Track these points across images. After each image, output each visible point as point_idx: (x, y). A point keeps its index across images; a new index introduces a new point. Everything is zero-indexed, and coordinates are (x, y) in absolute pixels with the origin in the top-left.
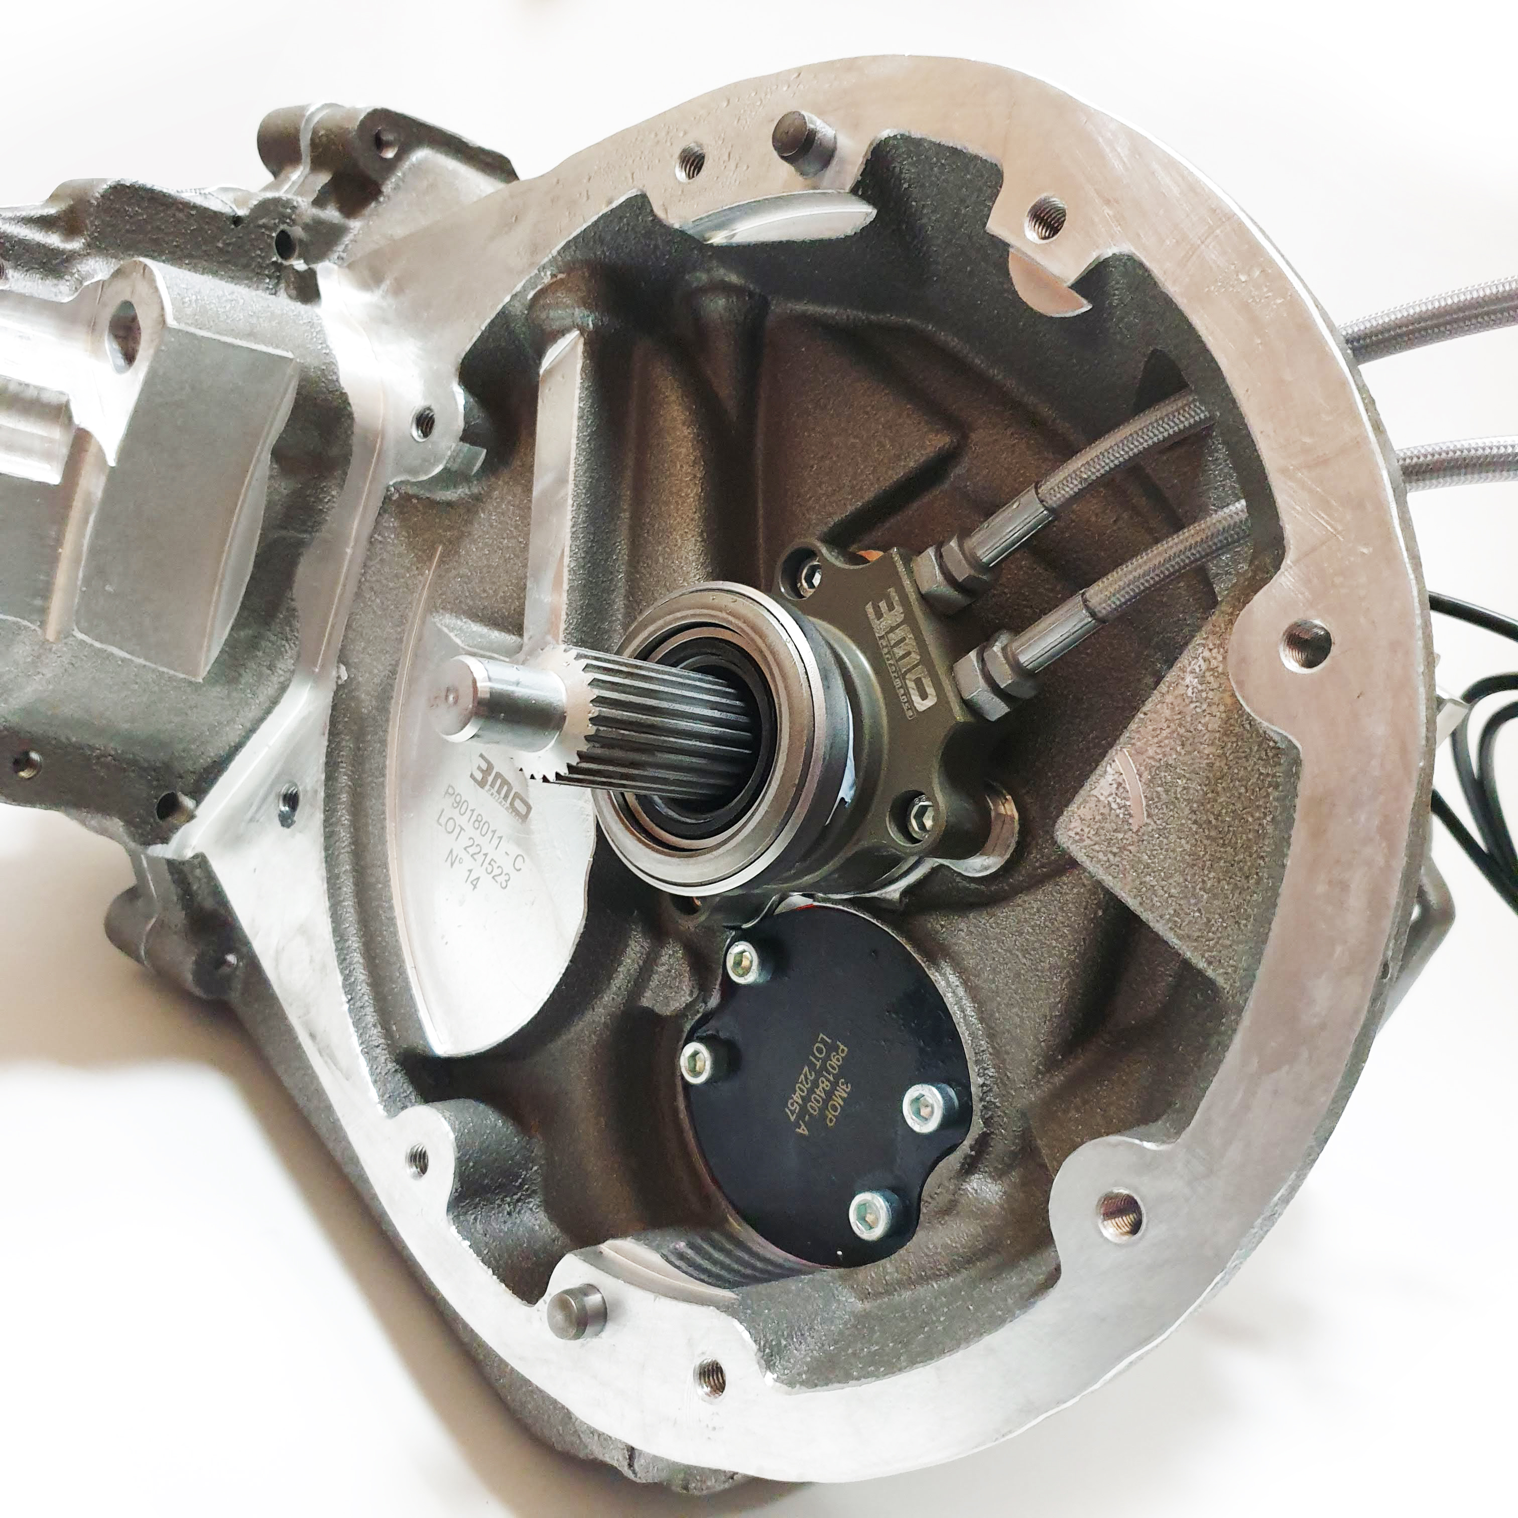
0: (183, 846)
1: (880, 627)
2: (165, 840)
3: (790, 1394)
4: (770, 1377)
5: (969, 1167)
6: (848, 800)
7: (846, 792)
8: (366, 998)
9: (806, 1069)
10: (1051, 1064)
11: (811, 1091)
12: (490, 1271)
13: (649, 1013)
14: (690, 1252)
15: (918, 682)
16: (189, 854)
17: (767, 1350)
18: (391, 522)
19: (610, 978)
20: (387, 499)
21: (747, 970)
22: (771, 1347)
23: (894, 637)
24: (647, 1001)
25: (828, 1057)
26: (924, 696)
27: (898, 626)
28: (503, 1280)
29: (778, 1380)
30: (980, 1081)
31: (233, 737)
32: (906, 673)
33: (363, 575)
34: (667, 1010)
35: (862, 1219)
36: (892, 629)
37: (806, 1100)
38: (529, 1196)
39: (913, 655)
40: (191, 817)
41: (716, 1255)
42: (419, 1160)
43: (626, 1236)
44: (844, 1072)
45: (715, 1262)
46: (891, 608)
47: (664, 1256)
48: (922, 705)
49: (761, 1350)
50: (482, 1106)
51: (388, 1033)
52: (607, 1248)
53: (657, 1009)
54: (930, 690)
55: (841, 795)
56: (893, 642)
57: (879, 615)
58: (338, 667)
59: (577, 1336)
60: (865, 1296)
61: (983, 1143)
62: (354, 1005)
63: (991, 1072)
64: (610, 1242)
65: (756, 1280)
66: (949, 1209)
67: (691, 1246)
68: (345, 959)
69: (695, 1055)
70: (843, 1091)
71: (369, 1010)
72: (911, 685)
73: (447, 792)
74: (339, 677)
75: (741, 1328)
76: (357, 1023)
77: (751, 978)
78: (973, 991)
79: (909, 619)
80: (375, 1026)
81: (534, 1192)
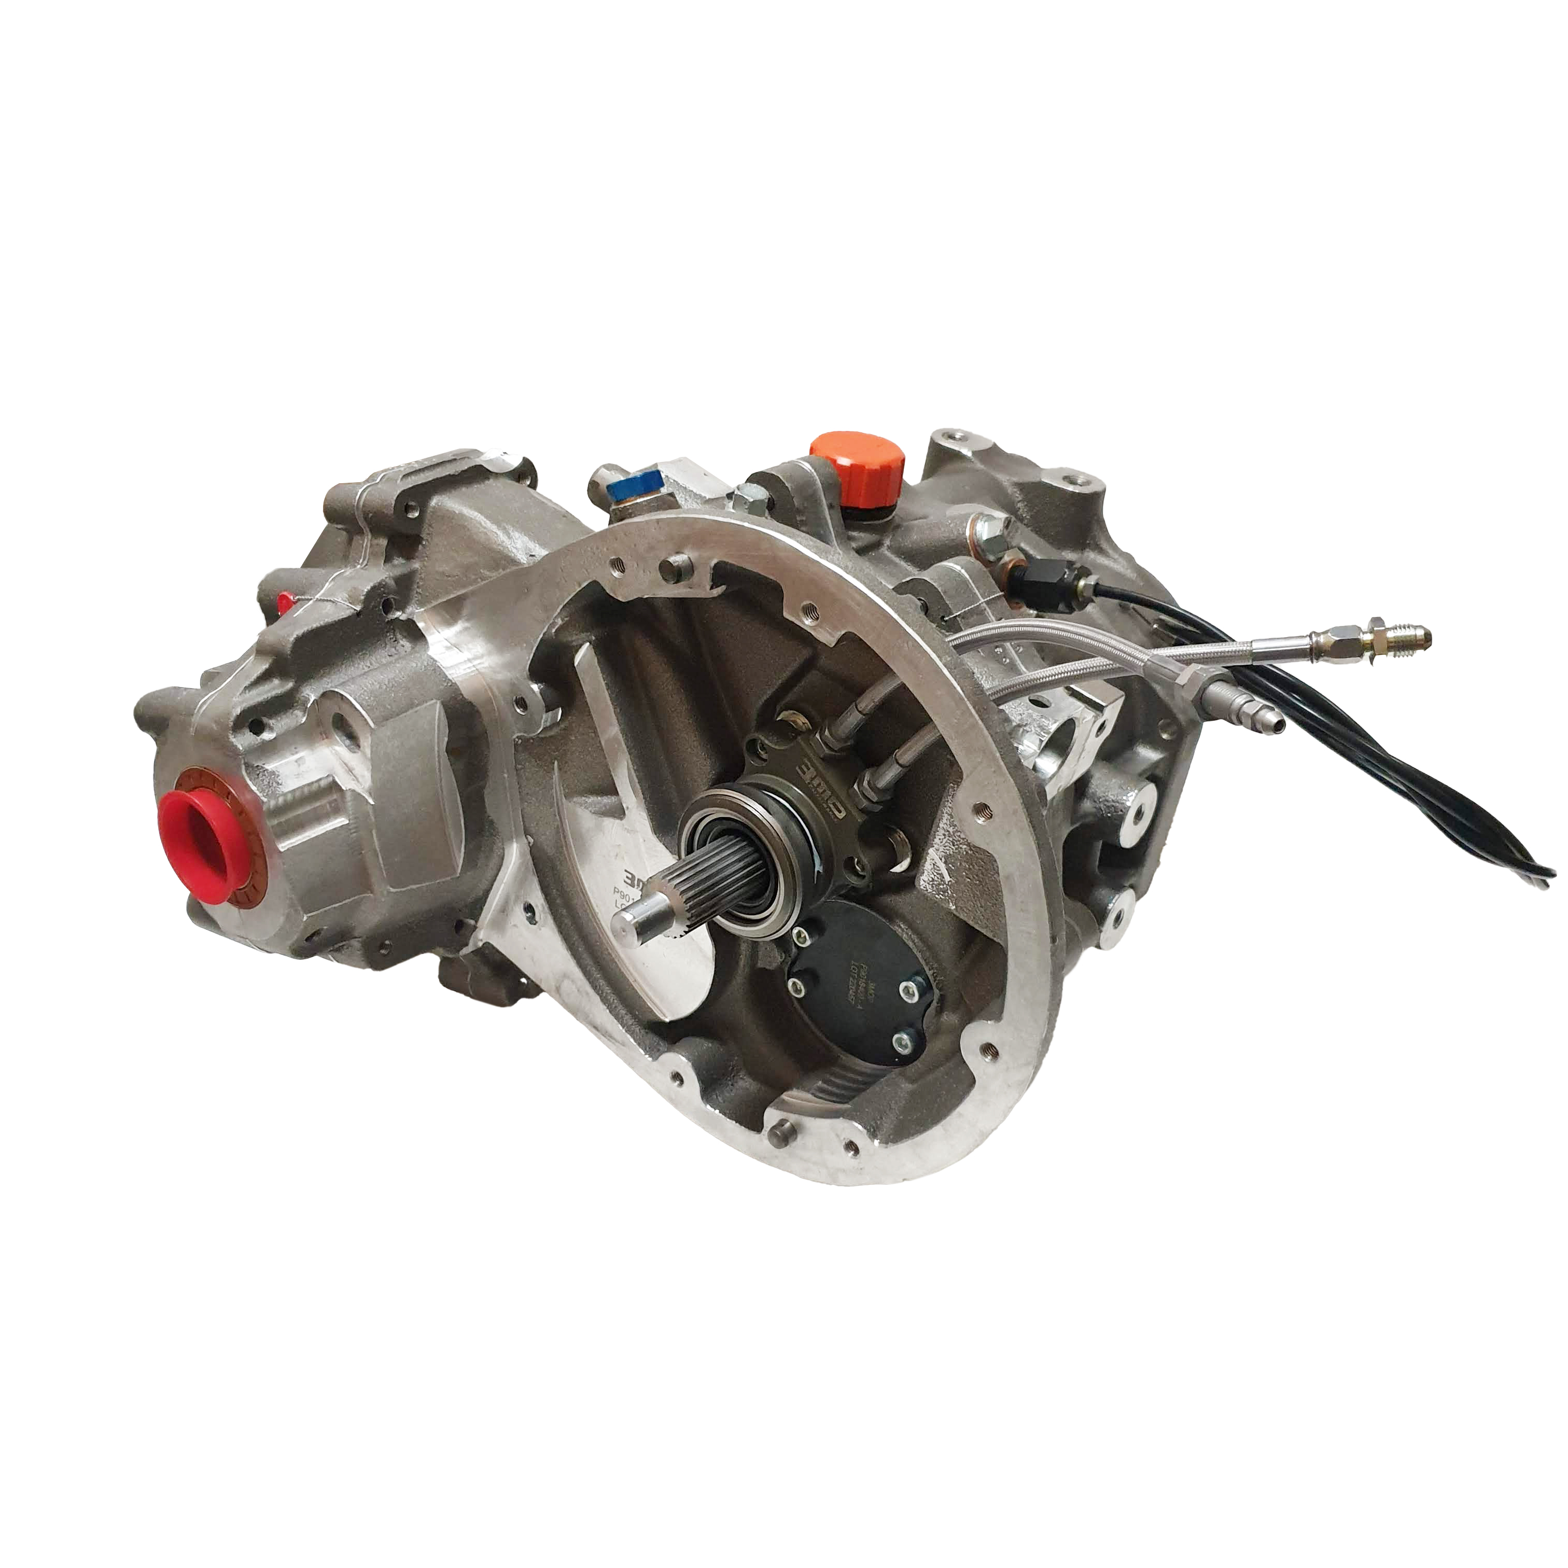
0: (475, 944)
1: (807, 777)
2: (467, 945)
3: (887, 1147)
4: (876, 1142)
5: (940, 1011)
6: (821, 871)
7: (818, 867)
8: (615, 1001)
9: (851, 979)
10: (961, 957)
11: (857, 989)
12: (734, 1122)
13: (764, 970)
14: (825, 1086)
15: (834, 804)
16: (480, 944)
17: (872, 1130)
18: (523, 756)
19: (737, 963)
20: (516, 745)
21: (805, 940)
22: (873, 1128)
23: (815, 782)
24: (760, 965)
25: (859, 972)
26: (840, 812)
27: (815, 777)
28: (741, 1124)
29: (880, 1143)
30: (931, 972)
31: (483, 886)
32: (827, 800)
33: (519, 788)
34: (772, 966)
35: (900, 1045)
36: (812, 779)
37: (856, 992)
38: (737, 1072)
39: (827, 791)
40: (475, 928)
41: (838, 1081)
42: (677, 1077)
43: (792, 1089)
44: (869, 978)
45: (838, 1086)
46: (809, 769)
47: (812, 1094)
48: (841, 816)
49: (868, 1131)
50: (698, 1039)
51: (634, 1016)
52: (784, 1096)
53: (768, 967)
54: (842, 809)
55: (816, 869)
56: (815, 785)
57: (804, 773)
58: (527, 838)
59: (786, 1145)
60: (912, 1082)
61: (942, 999)
62: (611, 1008)
63: (936, 965)
64: (785, 1093)
65: (859, 1091)
66: (937, 1032)
67: (825, 1082)
68: (596, 987)
69: (794, 983)
70: (872, 986)
71: (620, 1007)
72: (831, 806)
73: (615, 891)
74: (529, 843)
75: (856, 1125)
76: (617, 1017)
77: (808, 943)
78: (916, 931)
79: (819, 774)
80: (626, 1014)
81: (741, 1069)
